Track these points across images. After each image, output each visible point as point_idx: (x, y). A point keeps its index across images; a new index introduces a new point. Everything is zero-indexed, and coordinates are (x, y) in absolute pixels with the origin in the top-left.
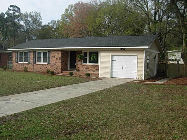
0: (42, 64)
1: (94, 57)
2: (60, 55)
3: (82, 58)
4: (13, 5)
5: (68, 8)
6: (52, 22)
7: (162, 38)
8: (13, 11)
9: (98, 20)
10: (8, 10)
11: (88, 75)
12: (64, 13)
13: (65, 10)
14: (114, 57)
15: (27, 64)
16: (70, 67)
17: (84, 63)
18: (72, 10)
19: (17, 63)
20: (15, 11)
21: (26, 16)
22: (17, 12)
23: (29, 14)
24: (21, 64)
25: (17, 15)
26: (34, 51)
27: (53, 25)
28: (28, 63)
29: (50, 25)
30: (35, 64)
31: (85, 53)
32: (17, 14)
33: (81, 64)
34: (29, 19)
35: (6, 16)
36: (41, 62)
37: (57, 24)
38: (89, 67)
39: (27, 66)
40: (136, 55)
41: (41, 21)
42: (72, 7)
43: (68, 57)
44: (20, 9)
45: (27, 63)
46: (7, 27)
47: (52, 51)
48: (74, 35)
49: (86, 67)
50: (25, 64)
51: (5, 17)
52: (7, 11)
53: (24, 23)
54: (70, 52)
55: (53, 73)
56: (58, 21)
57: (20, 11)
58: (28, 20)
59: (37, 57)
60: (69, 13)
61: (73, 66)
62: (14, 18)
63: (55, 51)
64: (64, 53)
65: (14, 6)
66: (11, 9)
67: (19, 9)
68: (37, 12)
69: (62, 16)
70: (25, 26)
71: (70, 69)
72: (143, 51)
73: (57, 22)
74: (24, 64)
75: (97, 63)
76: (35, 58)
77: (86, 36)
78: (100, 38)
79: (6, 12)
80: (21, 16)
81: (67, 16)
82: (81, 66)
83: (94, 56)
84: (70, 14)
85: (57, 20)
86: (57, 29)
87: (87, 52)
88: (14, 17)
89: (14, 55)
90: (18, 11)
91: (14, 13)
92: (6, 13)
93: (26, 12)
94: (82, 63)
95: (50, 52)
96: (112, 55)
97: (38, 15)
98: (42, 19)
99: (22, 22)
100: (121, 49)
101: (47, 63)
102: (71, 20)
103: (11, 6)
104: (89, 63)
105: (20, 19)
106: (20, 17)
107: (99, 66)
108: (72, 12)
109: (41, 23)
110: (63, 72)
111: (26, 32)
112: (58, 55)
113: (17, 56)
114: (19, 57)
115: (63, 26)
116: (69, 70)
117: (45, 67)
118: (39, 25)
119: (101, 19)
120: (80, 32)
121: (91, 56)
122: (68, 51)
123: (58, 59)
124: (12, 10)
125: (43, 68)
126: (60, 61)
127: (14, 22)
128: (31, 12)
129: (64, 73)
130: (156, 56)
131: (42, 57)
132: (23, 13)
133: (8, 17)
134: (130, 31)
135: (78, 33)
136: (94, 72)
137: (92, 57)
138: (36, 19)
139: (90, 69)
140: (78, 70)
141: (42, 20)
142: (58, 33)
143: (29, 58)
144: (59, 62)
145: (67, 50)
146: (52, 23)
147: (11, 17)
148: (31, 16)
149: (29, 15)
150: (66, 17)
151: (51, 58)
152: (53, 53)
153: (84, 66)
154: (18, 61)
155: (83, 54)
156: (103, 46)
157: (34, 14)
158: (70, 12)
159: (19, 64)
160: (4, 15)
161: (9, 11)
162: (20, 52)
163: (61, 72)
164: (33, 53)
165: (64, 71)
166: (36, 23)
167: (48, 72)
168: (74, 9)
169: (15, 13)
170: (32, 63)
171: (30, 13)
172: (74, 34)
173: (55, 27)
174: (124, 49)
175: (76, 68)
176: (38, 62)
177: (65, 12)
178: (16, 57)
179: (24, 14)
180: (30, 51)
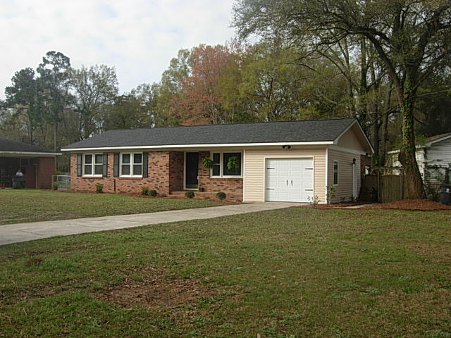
0: (132, 179)
1: (233, 163)
2: (168, 160)
3: (209, 166)
4: (54, 52)
5: (177, 58)
6: (139, 88)
7: (381, 123)
8: (54, 64)
9: (243, 88)
10: (43, 63)
11: (222, 196)
12: (168, 69)
13: (171, 61)
14: (272, 162)
15: (102, 178)
16: (187, 183)
17: (214, 175)
18: (186, 60)
19: (81, 176)
20: (58, 64)
21: (83, 75)
22: (62, 66)
23: (88, 71)
24: (89, 178)
25: (62, 74)
26: (116, 153)
27: (144, 96)
28: (103, 176)
29: (137, 95)
30: (116, 179)
31: (217, 156)
32: (62, 70)
33: (209, 178)
34: (90, 82)
35: (37, 75)
36: (129, 174)
37: (152, 92)
38: (224, 182)
39: (101, 182)
40: (312, 158)
41: (115, 86)
42: (186, 54)
43: (183, 164)
44: (69, 61)
45: (101, 176)
46: (41, 99)
47: (152, 152)
48: (192, 120)
49: (218, 183)
50: (98, 178)
51: (34, 78)
52: (41, 64)
53: (78, 91)
54: (187, 153)
55: (154, 194)
56: (155, 86)
57: (69, 65)
58: (86, 85)
59: (121, 164)
60: (180, 70)
61: (192, 181)
62: (56, 81)
63: (158, 152)
64: (175, 155)
65: (56, 53)
66: (50, 59)
67: (67, 60)
68: (106, 67)
69: (163, 74)
70: (78, 97)
71: (187, 187)
72: (325, 149)
73: (151, 88)
74: (94, 178)
75: (240, 174)
76: (116, 167)
77: (218, 120)
78: (244, 127)
79: (38, 67)
80: (71, 75)
81: (175, 74)
82: (209, 181)
83: (232, 160)
84: (182, 72)
85: (152, 84)
86: (153, 104)
87: (219, 154)
88: (56, 78)
89: (74, 160)
90: (66, 64)
91: (56, 69)
92: (38, 69)
93: (83, 66)
94: (209, 175)
95: (147, 153)
96: (267, 159)
97: (110, 74)
98: (119, 82)
99: (73, 88)
100: (284, 146)
101: (141, 176)
102: (184, 83)
103: (49, 54)
104: (224, 175)
105: (69, 82)
106: (69, 78)
107: (242, 180)
108: (185, 66)
109: (116, 90)
110: (173, 192)
111: (82, 112)
112: (164, 160)
113: (79, 163)
114: (84, 164)
115: (166, 98)
116: (185, 188)
117: (137, 183)
118: (111, 95)
119: (250, 86)
120: (205, 112)
121: (228, 161)
122: (183, 152)
123: (164, 168)
124: (52, 63)
125: (133, 185)
126: (168, 172)
127: (56, 90)
128: (95, 66)
129: (175, 194)
130: (354, 160)
131: (132, 163)
132: (76, 69)
133: (42, 78)
134: (311, 110)
135: (200, 114)
136: (233, 193)
137: (229, 163)
138: (103, 82)
139: (225, 185)
140: (203, 189)
141: (117, 84)
142: (155, 114)
143: (105, 167)
144: (164, 173)
145: (181, 150)
146: (142, 90)
147: (50, 78)
148: (94, 76)
149: (90, 73)
150: (172, 78)
151: (149, 166)
152: (153, 156)
153: (215, 181)
154: (81, 173)
155: (212, 158)
156: (251, 141)
157: (101, 72)
158: (181, 67)
159: (85, 178)
160: (34, 73)
161: (44, 65)
162: (86, 156)
163: (170, 194)
164: (113, 156)
165: (175, 190)
166: (104, 92)
167: (145, 193)
168: (190, 60)
169: (58, 70)
170: (112, 177)
171: (92, 68)
172: (190, 117)
173: (147, 99)
174: (289, 147)
175: (199, 184)
176: (123, 174)
177: (171, 65)
178: (77, 165)
179: (79, 71)
180: (106, 153)
